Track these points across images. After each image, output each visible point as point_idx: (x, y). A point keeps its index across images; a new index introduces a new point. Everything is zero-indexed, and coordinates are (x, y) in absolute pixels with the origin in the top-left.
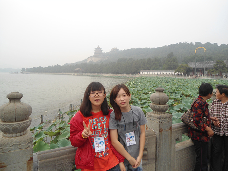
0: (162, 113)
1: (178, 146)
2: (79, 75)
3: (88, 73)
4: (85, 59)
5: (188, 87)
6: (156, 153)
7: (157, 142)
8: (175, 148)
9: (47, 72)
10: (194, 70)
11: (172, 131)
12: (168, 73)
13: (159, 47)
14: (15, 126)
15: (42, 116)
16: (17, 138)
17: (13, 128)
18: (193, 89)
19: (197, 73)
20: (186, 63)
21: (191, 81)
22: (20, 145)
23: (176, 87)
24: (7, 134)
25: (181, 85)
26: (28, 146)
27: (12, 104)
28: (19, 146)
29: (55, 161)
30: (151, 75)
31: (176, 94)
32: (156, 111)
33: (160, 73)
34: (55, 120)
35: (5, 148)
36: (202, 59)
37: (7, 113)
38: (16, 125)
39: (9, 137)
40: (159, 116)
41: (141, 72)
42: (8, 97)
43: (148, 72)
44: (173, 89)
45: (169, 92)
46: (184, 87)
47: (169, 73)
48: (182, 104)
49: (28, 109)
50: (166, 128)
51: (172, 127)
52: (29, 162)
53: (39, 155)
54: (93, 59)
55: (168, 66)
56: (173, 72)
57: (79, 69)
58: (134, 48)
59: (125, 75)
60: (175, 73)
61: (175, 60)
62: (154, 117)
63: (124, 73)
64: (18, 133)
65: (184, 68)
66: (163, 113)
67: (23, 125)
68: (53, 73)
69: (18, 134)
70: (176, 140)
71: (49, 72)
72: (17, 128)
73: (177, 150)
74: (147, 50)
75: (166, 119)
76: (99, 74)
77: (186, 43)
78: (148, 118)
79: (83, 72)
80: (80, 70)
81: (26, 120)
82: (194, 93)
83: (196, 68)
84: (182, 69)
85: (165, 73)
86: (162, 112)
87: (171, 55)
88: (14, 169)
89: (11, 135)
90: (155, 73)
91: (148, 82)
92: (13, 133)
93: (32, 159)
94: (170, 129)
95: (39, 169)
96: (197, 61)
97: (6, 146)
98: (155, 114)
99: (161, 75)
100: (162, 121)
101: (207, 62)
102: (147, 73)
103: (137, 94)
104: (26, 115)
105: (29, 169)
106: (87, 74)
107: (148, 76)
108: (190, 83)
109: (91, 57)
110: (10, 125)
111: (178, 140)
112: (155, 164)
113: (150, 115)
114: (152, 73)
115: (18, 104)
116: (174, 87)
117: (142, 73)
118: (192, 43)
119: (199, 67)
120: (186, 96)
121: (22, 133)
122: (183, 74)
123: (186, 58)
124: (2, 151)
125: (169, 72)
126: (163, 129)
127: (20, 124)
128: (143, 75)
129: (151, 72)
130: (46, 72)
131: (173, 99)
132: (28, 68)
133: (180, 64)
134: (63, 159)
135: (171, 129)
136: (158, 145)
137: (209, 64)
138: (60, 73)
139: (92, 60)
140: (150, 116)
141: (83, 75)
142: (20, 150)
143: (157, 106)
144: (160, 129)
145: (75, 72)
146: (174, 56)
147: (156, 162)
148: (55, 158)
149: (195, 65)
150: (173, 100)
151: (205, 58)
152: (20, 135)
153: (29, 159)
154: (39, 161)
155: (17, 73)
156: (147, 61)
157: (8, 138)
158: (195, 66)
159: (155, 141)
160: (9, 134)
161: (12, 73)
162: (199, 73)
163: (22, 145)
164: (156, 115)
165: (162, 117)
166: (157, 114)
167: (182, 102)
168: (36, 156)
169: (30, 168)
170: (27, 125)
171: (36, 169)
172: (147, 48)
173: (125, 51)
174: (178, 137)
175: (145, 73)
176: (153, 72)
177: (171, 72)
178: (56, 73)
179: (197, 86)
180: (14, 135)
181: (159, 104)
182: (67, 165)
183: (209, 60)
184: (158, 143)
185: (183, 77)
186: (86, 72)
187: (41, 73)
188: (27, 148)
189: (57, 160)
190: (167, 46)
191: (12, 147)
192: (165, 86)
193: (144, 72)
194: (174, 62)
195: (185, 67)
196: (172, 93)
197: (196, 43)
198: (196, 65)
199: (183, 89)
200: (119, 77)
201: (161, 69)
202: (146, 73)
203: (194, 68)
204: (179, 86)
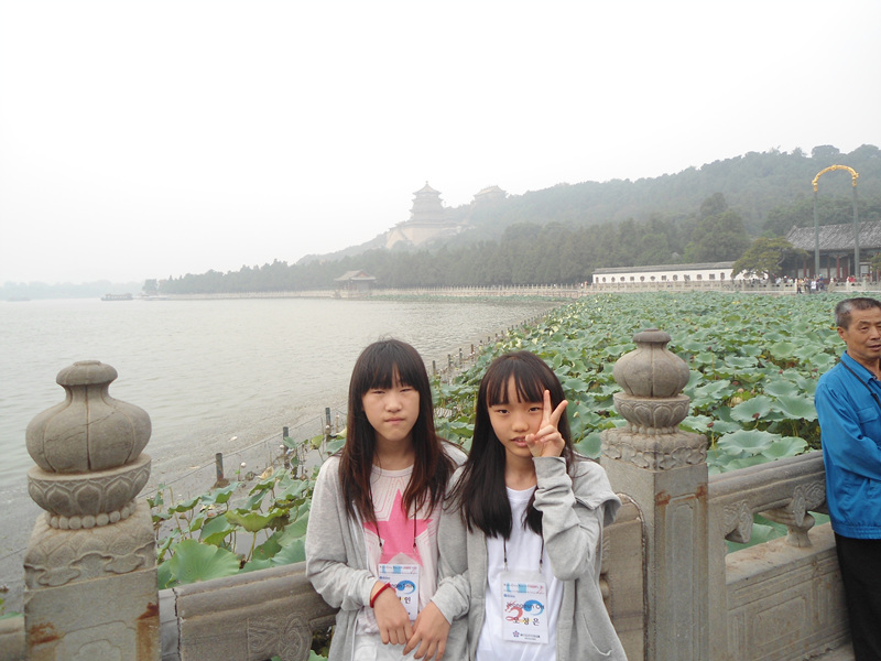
0: (665, 430)
1: (739, 563)
2: (358, 299)
3: (390, 287)
4: (379, 236)
5: (790, 327)
6: (645, 591)
7: (645, 544)
8: (723, 569)
9: (240, 290)
10: (813, 259)
11: (710, 501)
12: (705, 274)
13: (665, 175)
14: (88, 488)
15: (219, 456)
16: (97, 531)
17: (80, 495)
18: (809, 335)
19: (823, 273)
20: (780, 232)
21: (803, 303)
22: (108, 558)
23: (740, 328)
24: (63, 520)
25: (760, 323)
26: (137, 563)
27: (78, 405)
28: (105, 562)
29: (244, 618)
30: (637, 285)
31: (741, 358)
32: (638, 425)
33: (675, 277)
34: (270, 471)
35: (55, 570)
36: (842, 216)
37: (57, 438)
38: (93, 484)
39: (69, 529)
40: (650, 442)
41: (598, 278)
42: (60, 382)
43: (627, 276)
44: (726, 337)
45: (709, 350)
46: (772, 327)
47: (712, 276)
48: (763, 397)
49: (134, 425)
50: (684, 491)
51: (706, 484)
52: (145, 621)
53: (182, 595)
54: (409, 233)
55: (705, 249)
56: (728, 273)
57: (357, 276)
58: (567, 185)
59: (533, 291)
60: (734, 275)
61: (733, 224)
62: (630, 448)
63: (529, 284)
64: (101, 512)
65: (771, 251)
66: (670, 429)
67: (116, 484)
68: (260, 295)
69: (102, 518)
70: (728, 537)
71: (246, 291)
72: (95, 496)
73: (730, 578)
74: (619, 189)
75: (681, 455)
76: (433, 293)
77: (775, 152)
78: (610, 454)
79: (372, 285)
80: (359, 278)
81: (127, 463)
82: (812, 352)
83: (821, 251)
84: (762, 256)
85: (693, 275)
86: (665, 426)
87: (715, 204)
88: (89, 646)
89: (76, 521)
90: (653, 278)
91: (626, 314)
92: (80, 515)
93: (154, 610)
94: (698, 495)
95: (183, 648)
96: (826, 221)
97: (59, 560)
98: (637, 437)
99: (678, 285)
100: (665, 461)
101: (863, 226)
102: (623, 279)
103: (581, 363)
104: (127, 444)
105: (145, 650)
106: (387, 292)
107: (624, 290)
108: (796, 314)
109: (401, 226)
110: (71, 483)
111: (736, 538)
112: (642, 633)
113: (614, 440)
114: (642, 278)
115: (97, 407)
116: (730, 332)
117: (601, 281)
118: (798, 152)
119: (833, 248)
120: (784, 364)
121: (115, 515)
122: (766, 276)
123: (778, 212)
124: (43, 581)
125: (712, 272)
126: (670, 492)
127: (105, 479)
128: (608, 286)
129: (637, 276)
130: (233, 290)
131: (726, 377)
132: (168, 278)
133: (754, 240)
134: (272, 612)
135: (702, 493)
136: (651, 559)
137: (873, 234)
138: (286, 294)
139: (403, 236)
140: (618, 445)
141: (372, 298)
142: (111, 576)
143: (643, 404)
144: (659, 494)
145: (342, 285)
146: (730, 207)
147: (646, 625)
148: (244, 610)
149: (817, 238)
150: (725, 383)
151: (855, 210)
152: (110, 523)
153: (145, 610)
154: (182, 621)
155: (129, 297)
156: (619, 233)
157: (63, 534)
158: (817, 242)
159: (639, 543)
160: (69, 517)
161: (111, 300)
162: (833, 272)
163: (117, 557)
164: (639, 440)
165: (664, 446)
166: (644, 436)
167: (766, 391)
168: (172, 602)
169: (149, 645)
170: (131, 484)
171: (174, 650)
172: (618, 181)
173: (531, 196)
174: (737, 526)
175: (613, 279)
176: (648, 276)
177: (717, 273)
178: (271, 294)
179: (827, 322)
180: (88, 520)
181: (652, 395)
182: (290, 634)
183: (873, 216)
184: (651, 551)
185: (768, 291)
186: (382, 286)
187: (214, 296)
188: (137, 567)
189: (253, 616)
190: (698, 168)
191: (80, 567)
192: (695, 327)
193: (609, 277)
194: (730, 233)
195: (775, 248)
196: (722, 352)
197: (818, 150)
198: (821, 241)
199: (769, 337)
200: (512, 297)
201: (678, 261)
202: (618, 280)
203: (812, 253)
204: (749, 325)
